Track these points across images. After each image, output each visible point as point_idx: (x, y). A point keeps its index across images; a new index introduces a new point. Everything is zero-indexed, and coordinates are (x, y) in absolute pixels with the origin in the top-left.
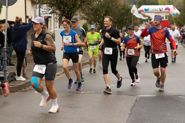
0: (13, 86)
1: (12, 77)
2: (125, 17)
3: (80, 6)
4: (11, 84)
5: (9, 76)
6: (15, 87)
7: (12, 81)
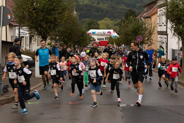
0: (8, 97)
1: (6, 88)
2: (81, 38)
3: (54, 28)
4: (6, 96)
5: (3, 88)
6: (10, 99)
7: (5, 92)
